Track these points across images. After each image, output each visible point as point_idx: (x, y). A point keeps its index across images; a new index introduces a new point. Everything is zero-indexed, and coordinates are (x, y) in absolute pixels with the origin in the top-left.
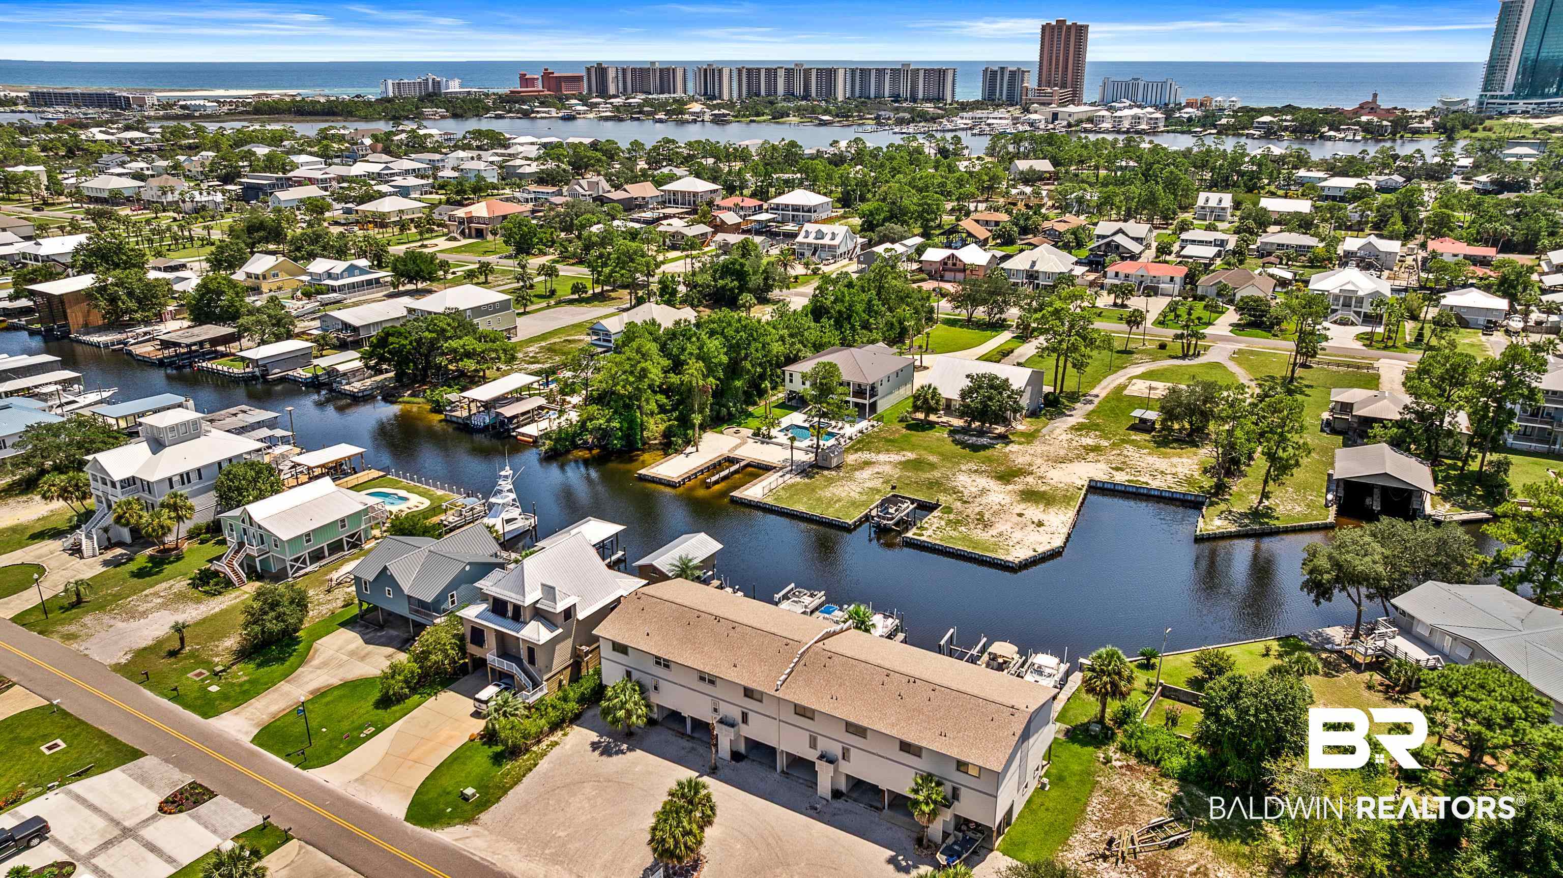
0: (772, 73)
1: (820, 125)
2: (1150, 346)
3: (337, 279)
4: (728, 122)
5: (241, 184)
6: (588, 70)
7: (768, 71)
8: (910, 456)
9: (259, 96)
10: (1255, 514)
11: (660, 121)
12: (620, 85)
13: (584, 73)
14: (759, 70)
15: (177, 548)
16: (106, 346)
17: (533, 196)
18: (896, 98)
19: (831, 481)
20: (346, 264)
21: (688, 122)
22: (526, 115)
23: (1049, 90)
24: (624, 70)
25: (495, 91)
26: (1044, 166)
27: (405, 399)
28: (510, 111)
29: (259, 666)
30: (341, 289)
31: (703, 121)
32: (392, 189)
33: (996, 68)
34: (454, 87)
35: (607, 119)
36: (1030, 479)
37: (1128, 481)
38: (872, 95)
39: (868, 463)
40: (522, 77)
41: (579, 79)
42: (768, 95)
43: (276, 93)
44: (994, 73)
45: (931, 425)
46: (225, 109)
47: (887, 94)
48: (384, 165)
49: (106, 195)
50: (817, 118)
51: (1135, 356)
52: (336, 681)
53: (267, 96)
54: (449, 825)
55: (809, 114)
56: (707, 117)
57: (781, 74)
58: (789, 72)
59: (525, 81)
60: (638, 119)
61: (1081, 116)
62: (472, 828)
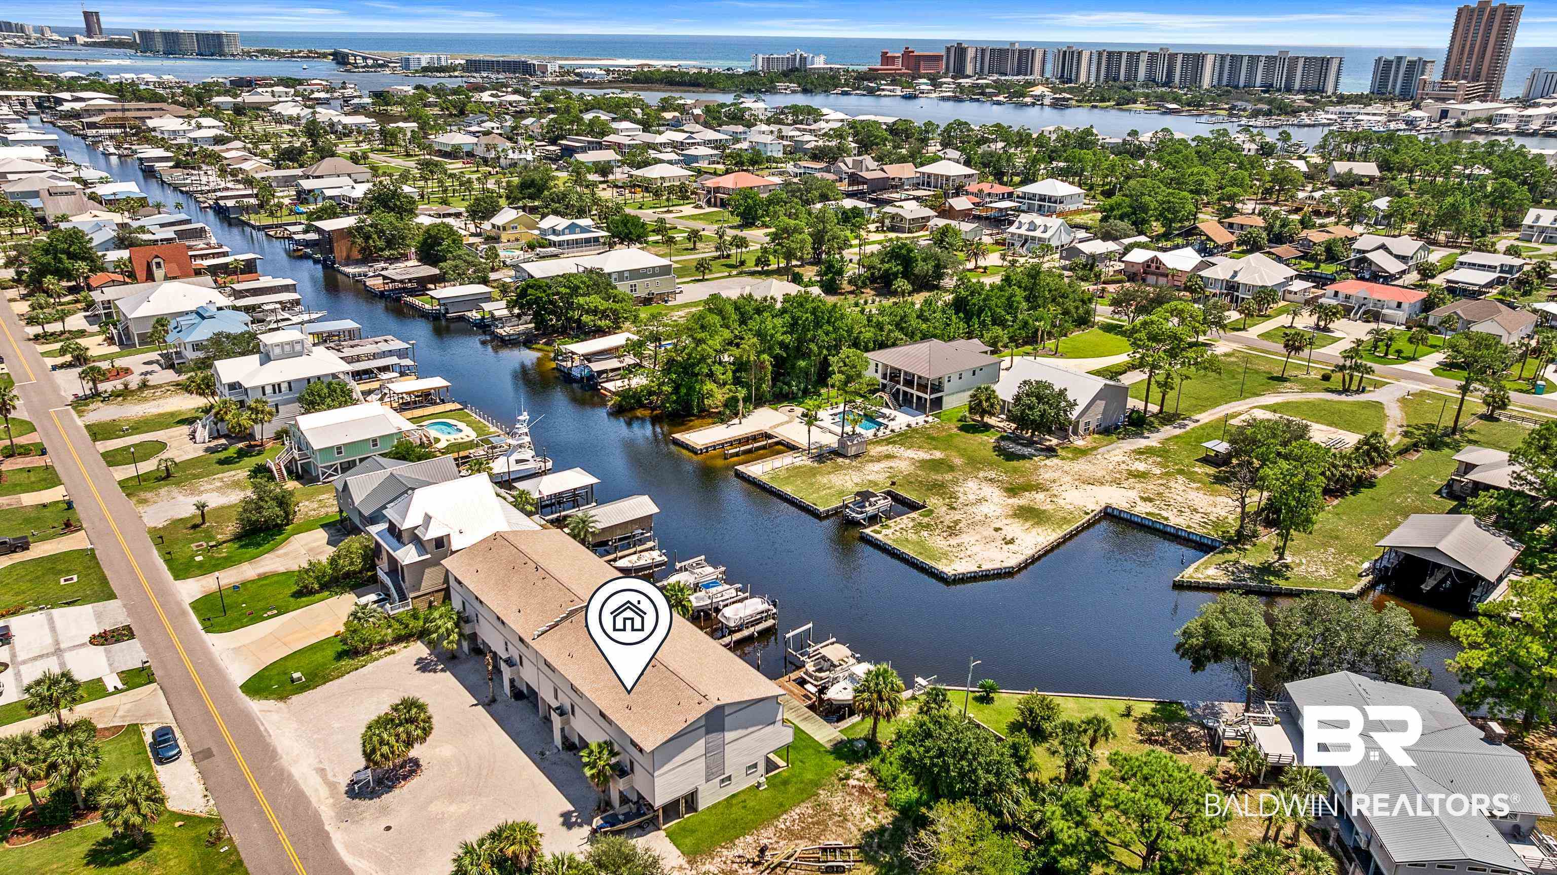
0: (1134, 57)
1: (1164, 113)
2: (1315, 375)
3: (558, 235)
4: (1067, 107)
5: (560, 145)
6: (948, 49)
7: (1130, 54)
8: (938, 455)
9: (642, 66)
10: (1266, 569)
11: (999, 103)
12: (978, 65)
13: (943, 53)
14: (1120, 53)
15: (262, 445)
16: (354, 276)
17: (802, 171)
18: (1268, 87)
19: (838, 468)
20: (570, 222)
21: (1026, 105)
22: (871, 92)
23: (1454, 84)
24: (983, 51)
25: (855, 68)
26: (1370, 169)
27: (539, 346)
28: (858, 89)
29: (241, 547)
30: (560, 244)
31: (1042, 104)
32: (677, 157)
33: (1391, 58)
34: (819, 63)
35: (948, 99)
36: (1040, 496)
37: (1147, 514)
38: (1241, 84)
39: (889, 457)
40: (884, 54)
41: (938, 58)
42: (1128, 79)
43: (659, 64)
44: (1388, 63)
45: (987, 427)
46: (610, 77)
47: (1258, 82)
48: (687, 135)
49: (449, 149)
50: (1163, 106)
51: (1288, 384)
52: (282, 569)
53: (649, 66)
54: (266, 698)
55: (1157, 103)
56: (1047, 101)
57: (1144, 58)
58: (1153, 56)
59: (886, 59)
60: (978, 100)
61: (1478, 115)
62: (281, 704)
